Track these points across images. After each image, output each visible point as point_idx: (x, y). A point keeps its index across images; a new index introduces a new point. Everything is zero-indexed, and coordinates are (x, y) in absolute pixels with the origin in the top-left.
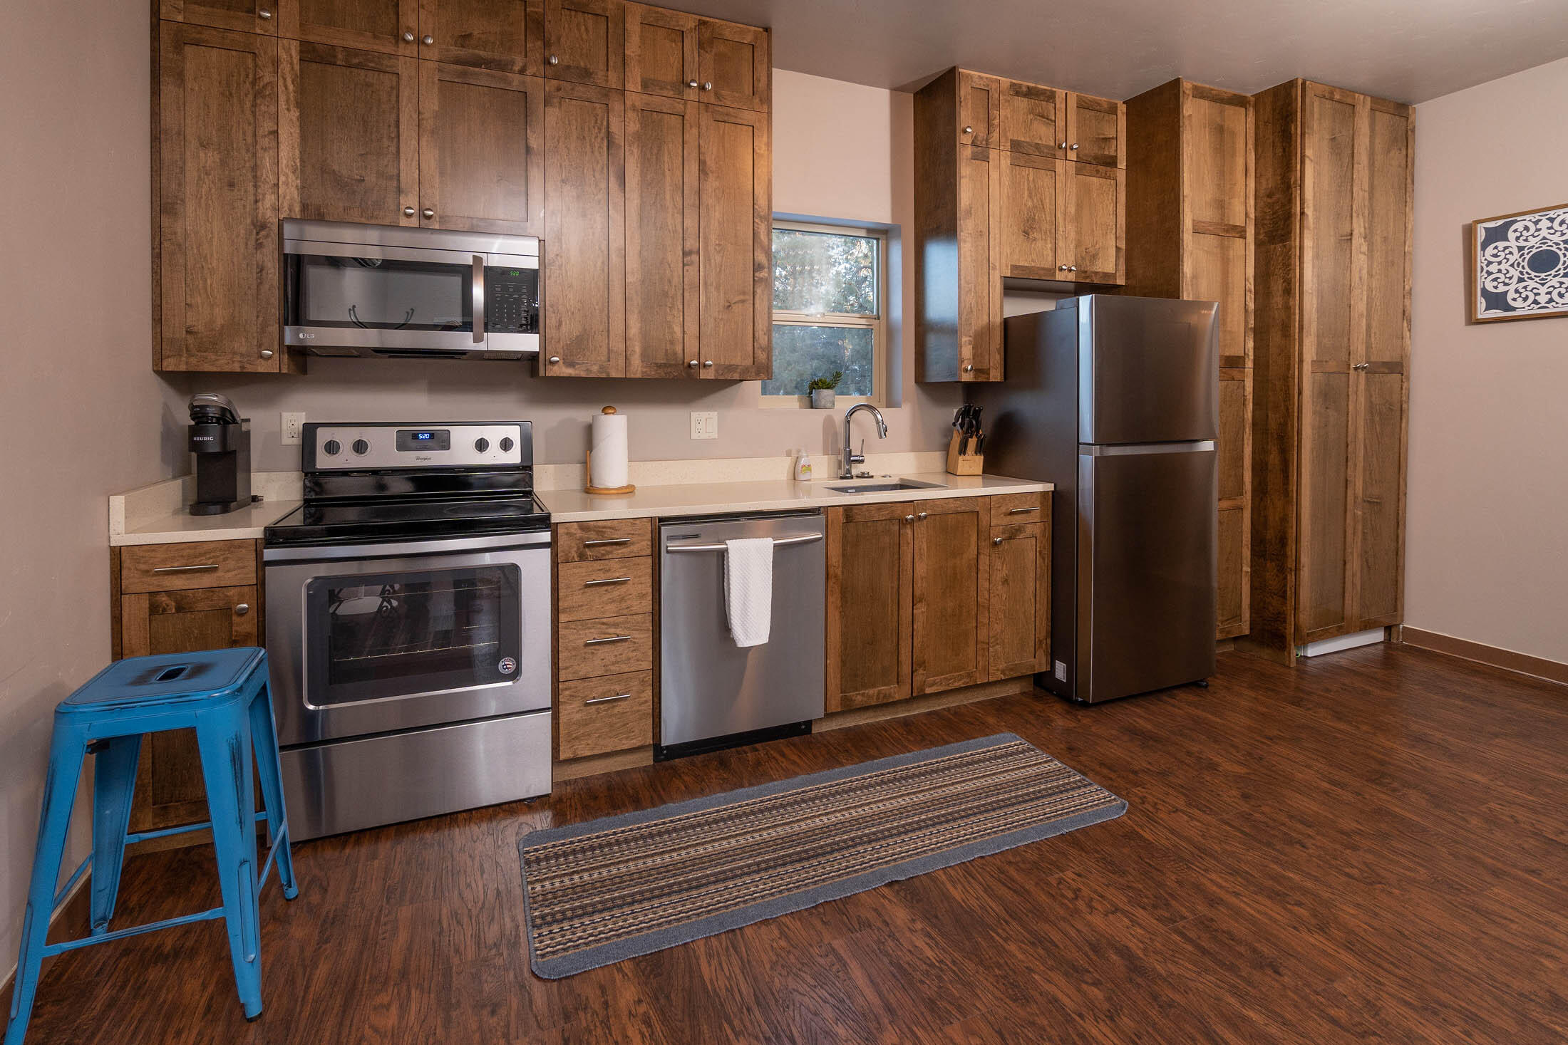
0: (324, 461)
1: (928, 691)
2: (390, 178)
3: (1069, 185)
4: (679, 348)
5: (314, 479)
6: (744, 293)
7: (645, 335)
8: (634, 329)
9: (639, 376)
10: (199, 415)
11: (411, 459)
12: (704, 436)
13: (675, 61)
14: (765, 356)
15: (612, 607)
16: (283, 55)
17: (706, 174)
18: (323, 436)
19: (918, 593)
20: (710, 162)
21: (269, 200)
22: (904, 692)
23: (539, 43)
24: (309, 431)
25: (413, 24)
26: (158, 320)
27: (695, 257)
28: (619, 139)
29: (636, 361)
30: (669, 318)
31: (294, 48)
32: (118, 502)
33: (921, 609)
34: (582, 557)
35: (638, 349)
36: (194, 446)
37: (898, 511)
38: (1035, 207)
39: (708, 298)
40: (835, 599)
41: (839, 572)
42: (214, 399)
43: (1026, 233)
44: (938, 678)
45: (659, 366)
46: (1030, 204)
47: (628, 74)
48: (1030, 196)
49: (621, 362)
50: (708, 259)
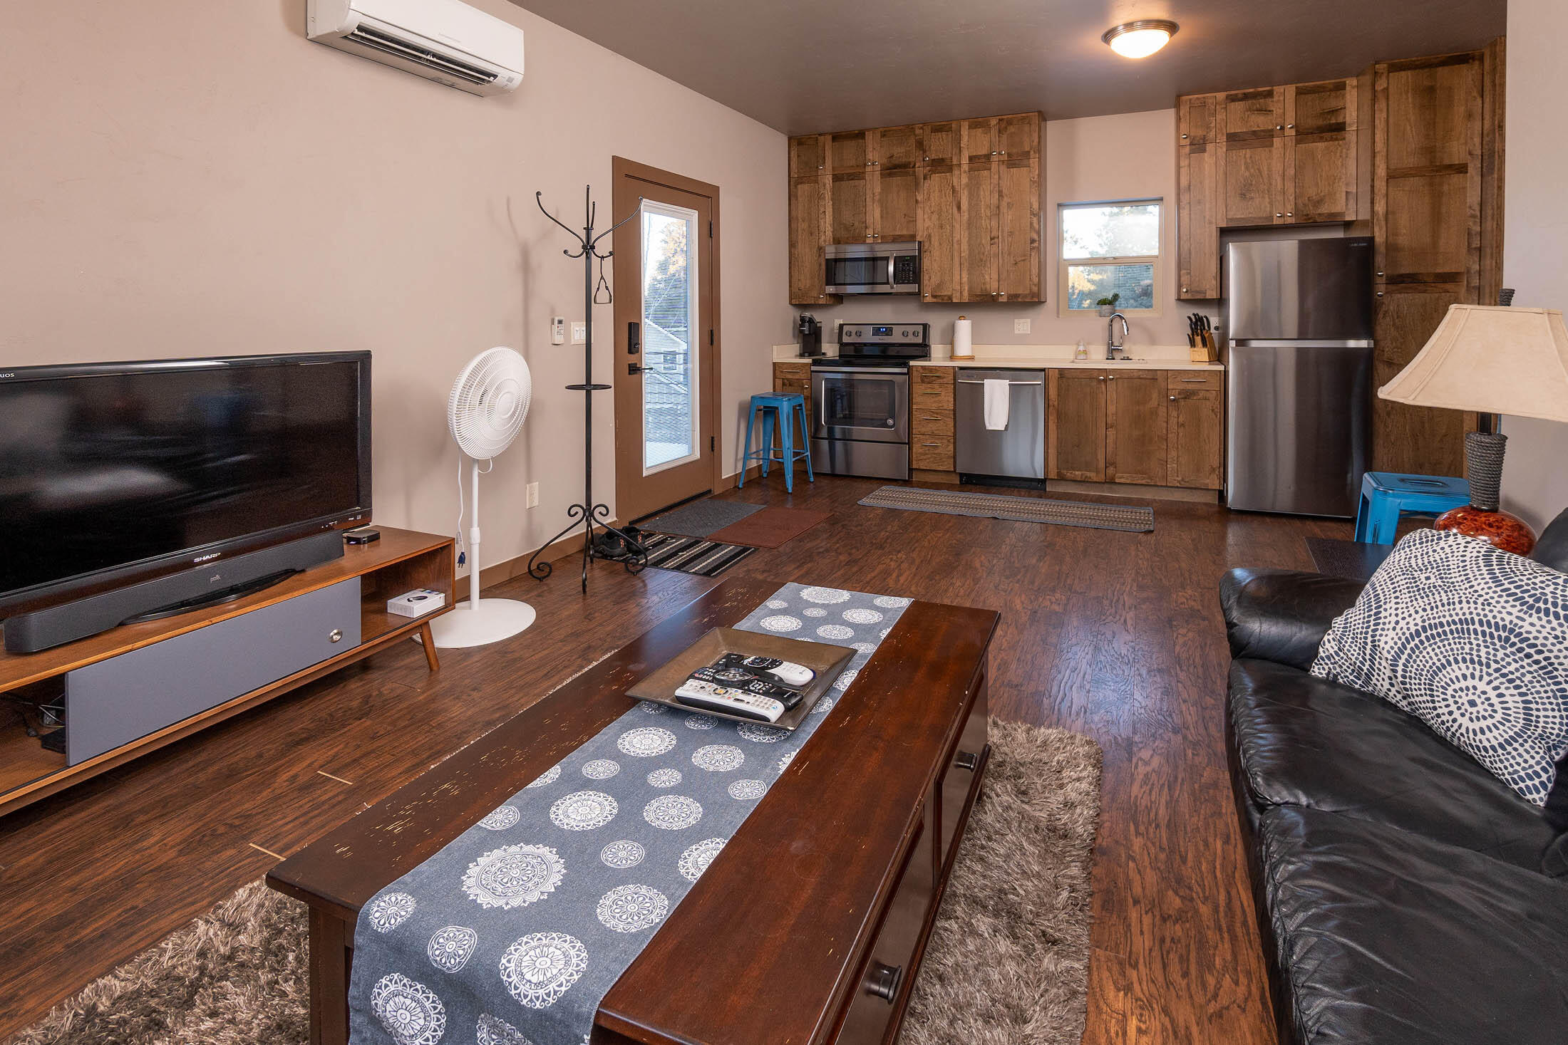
0: (846, 339)
1: (1117, 481)
2: (863, 223)
3: (1287, 154)
4: (988, 287)
5: (842, 345)
6: (1025, 256)
7: (970, 281)
8: (965, 279)
9: (967, 301)
10: (803, 319)
11: (876, 339)
12: (1021, 332)
13: (986, 144)
14: (1037, 288)
15: (935, 405)
16: (827, 182)
17: (1003, 197)
18: (846, 329)
19: (1109, 422)
20: (1005, 191)
21: (823, 238)
22: (1102, 478)
23: (921, 152)
24: (841, 326)
25: (871, 158)
26: (790, 286)
27: (996, 240)
28: (957, 188)
29: (966, 294)
30: (983, 272)
31: (830, 177)
32: (775, 347)
33: (1111, 432)
34: (923, 382)
35: (966, 288)
36: (802, 332)
37: (1095, 374)
38: (1252, 175)
39: (1003, 260)
40: (1052, 418)
41: (1056, 403)
42: (807, 314)
43: (1243, 196)
44: (1125, 475)
45: (977, 296)
46: (1247, 174)
47: (962, 156)
48: (1247, 168)
49: (958, 294)
50: (1003, 240)
